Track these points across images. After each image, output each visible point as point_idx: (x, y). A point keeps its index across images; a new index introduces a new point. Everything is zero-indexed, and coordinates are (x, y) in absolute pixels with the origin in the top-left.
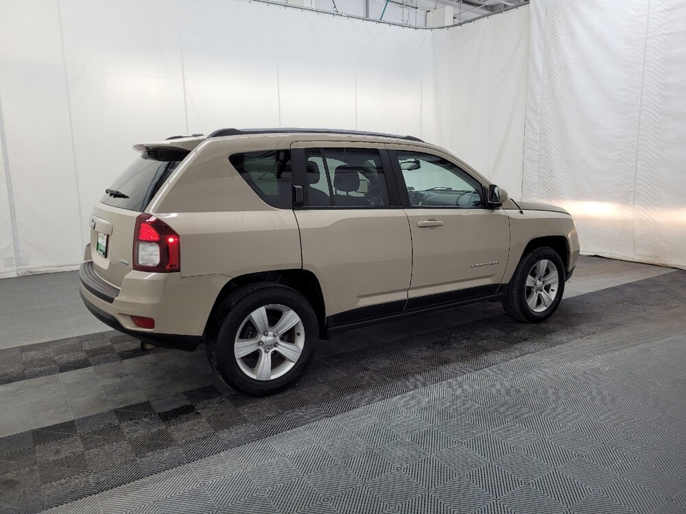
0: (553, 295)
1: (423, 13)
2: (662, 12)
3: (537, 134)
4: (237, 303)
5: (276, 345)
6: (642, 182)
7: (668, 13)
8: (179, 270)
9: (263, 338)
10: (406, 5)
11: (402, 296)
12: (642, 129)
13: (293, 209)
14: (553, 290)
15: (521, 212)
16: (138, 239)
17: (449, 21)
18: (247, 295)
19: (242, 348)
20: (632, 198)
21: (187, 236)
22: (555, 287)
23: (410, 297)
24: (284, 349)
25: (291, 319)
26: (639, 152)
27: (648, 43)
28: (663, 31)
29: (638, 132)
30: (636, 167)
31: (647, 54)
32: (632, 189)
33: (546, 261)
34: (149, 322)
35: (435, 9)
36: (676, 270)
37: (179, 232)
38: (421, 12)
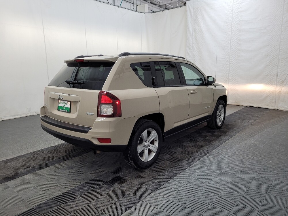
0: (222, 118)
1: (136, 6)
2: (237, 13)
3: (191, 57)
4: (138, 129)
5: (149, 146)
6: (231, 75)
7: (240, 13)
8: (121, 116)
9: (146, 144)
10: (129, 2)
11: (185, 122)
12: (231, 56)
13: (153, 87)
14: (222, 116)
15: (215, 87)
16: (100, 103)
17: (147, 11)
18: (141, 125)
19: (140, 148)
20: (228, 81)
21: (123, 100)
22: (223, 115)
23: (188, 122)
24: (152, 147)
25: (154, 134)
26: (230, 64)
27: (233, 24)
28: (238, 20)
29: (230, 57)
30: (229, 70)
31: (232, 28)
32: (228, 78)
33: (221, 105)
34: (109, 140)
35: (140, 5)
36: (245, 107)
37: (119, 99)
38: (135, 6)
